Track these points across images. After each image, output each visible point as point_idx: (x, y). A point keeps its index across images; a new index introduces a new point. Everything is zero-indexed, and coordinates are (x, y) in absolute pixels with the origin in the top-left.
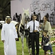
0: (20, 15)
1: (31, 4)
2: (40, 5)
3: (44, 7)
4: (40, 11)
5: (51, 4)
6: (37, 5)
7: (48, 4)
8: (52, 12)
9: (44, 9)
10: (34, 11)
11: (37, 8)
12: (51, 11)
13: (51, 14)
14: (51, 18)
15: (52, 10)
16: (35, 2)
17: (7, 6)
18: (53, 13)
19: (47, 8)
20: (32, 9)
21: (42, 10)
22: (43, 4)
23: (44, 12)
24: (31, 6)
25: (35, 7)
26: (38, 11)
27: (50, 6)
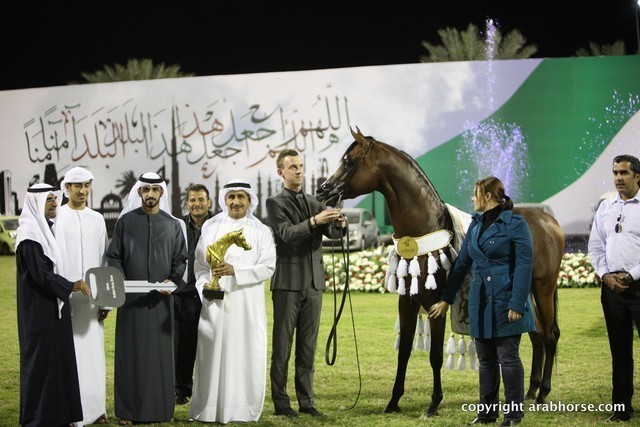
1: (32, 121)
2: (87, 128)
3: (110, 139)
4: (87, 160)
5: (154, 121)
6: (70, 125)
7: (135, 125)
8: (158, 164)
9: (111, 150)
10: (47, 162)
11: (66, 145)
12: (153, 158)
15: (154, 155)
16: (53, 109)
18: (163, 169)
19: (128, 145)
20: (36, 150)
21: (99, 156)
22: (104, 121)
23: (107, 167)
24: (28, 129)
25: (54, 136)
26: (75, 157)
27: (145, 135)
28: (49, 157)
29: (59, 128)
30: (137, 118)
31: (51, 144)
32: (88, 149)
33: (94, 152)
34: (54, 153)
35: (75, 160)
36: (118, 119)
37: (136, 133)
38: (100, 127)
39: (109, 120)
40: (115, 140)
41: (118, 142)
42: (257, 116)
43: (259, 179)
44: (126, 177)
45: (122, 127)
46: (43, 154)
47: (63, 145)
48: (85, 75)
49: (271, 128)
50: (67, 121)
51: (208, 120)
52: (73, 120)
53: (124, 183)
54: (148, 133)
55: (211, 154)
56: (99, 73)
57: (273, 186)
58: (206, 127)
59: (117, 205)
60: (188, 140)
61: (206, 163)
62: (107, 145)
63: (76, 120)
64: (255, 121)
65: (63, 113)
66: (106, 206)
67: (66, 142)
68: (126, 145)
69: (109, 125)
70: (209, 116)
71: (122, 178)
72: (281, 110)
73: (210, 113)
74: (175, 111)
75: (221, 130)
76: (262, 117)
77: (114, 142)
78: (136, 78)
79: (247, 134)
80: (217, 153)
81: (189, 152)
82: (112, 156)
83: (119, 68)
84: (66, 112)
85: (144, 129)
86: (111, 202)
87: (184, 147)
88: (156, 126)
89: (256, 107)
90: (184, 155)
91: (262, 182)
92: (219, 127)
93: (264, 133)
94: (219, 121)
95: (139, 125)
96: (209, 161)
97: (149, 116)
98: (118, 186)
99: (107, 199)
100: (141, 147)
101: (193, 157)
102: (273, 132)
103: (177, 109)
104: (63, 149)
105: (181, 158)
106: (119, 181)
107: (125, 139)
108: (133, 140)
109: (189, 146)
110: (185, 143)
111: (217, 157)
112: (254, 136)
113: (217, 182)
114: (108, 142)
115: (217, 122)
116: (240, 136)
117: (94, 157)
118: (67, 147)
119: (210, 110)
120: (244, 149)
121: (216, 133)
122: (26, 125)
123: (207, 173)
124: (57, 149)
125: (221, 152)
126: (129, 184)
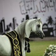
0: (1, 21)
4: (37, 13)
6: (32, 2)
7: (51, 1)
9: (44, 10)
10: (26, 14)
11: (31, 9)
20: (23, 11)
21: (41, 12)
23: (44, 15)
28: (27, 13)
29: (29, 3)
31: (27, 8)
33: (39, 10)
34: (28, 11)
35: (34, 13)
37: (52, 4)
38: (41, 3)
41: (47, 7)
45: (47, 2)
46: (25, 12)
50: (31, 1)
59: (47, 27)
62: (43, 8)
66: (44, 27)
69: (44, 2)
71: (48, 18)
77: (45, 7)
82: (45, 11)
85: (54, 3)
98: (47, 21)
99: (44, 25)
100: (53, 8)
107: (48, 6)
108: (51, 6)
117: (39, 12)
122: (20, 3)
124: (29, 10)
126: (50, 20)
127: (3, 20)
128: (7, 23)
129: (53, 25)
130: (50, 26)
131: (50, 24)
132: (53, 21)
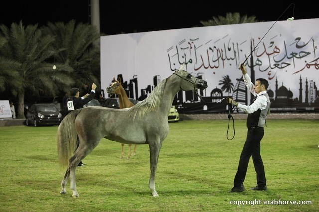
0: (131, 81)
1: (172, 48)
2: (202, 51)
3: (216, 58)
4: (202, 70)
5: (240, 47)
6: (193, 50)
7: (229, 49)
9: (216, 64)
11: (191, 61)
13: (237, 80)
14: (238, 90)
16: (184, 41)
17: (83, 54)
19: (226, 61)
20: (175, 64)
21: (209, 67)
22: (212, 48)
23: (214, 73)
24: (170, 52)
25: (184, 56)
26: (196, 68)
27: (235, 55)
29: (187, 51)
30: (231, 46)
31: (182, 60)
32: (203, 63)
33: (207, 65)
35: (196, 70)
36: (221, 47)
37: (230, 54)
38: (210, 51)
39: (215, 47)
40: (219, 58)
41: (220, 59)
42: (299, 44)
43: (301, 80)
44: (225, 79)
45: (222, 51)
46: (178, 66)
47: (189, 61)
48: (202, 23)
49: (307, 51)
50: (191, 48)
51: (271, 46)
52: (195, 47)
53: (224, 83)
54: (237, 54)
55: (273, 66)
56: (211, 21)
57: (309, 84)
58: (270, 51)
59: (220, 95)
60: (260, 58)
61: (270, 71)
62: (214, 61)
63: (197, 47)
64: (298, 47)
65: (189, 43)
66: (214, 95)
67: (191, 59)
68: (224, 61)
69: (215, 50)
70: (271, 44)
71: (222, 79)
72: (313, 41)
73: (272, 43)
74: (252, 41)
75: (279, 52)
76: (302, 45)
77: (218, 59)
78: (231, 23)
79: (293, 55)
80: (276, 65)
81: (261, 65)
82: (217, 67)
83: (221, 18)
84: (191, 43)
85: (235, 52)
86: (217, 93)
87: (257, 62)
88: (241, 50)
89: (299, 39)
90: (257, 66)
91: (302, 82)
92: (278, 51)
93: (303, 54)
94: (278, 47)
95: (232, 49)
96: (272, 70)
97: (237, 44)
98: (220, 84)
99: (214, 91)
100: (233, 62)
101: (263, 68)
102: (308, 53)
103: (253, 40)
104: (189, 63)
105: (256, 68)
106: (221, 81)
107: (224, 57)
108: (229, 58)
109: (261, 62)
110: (258, 60)
111: (276, 68)
112: (298, 56)
113: (276, 82)
114: (214, 60)
115: (276, 47)
116: (289, 56)
117: (207, 68)
118: (191, 62)
119: (272, 41)
120: (292, 63)
121: (276, 54)
122: (169, 50)
123: (271, 77)
124: (186, 63)
125: (278, 65)
126: (227, 83)
127: (135, 81)
128: (142, 86)
129: (232, 92)
130: (225, 94)
131: (227, 91)
132: (232, 84)
